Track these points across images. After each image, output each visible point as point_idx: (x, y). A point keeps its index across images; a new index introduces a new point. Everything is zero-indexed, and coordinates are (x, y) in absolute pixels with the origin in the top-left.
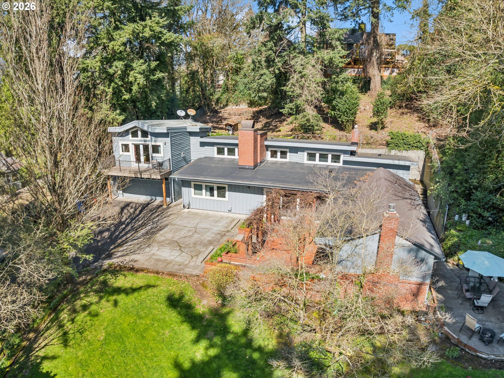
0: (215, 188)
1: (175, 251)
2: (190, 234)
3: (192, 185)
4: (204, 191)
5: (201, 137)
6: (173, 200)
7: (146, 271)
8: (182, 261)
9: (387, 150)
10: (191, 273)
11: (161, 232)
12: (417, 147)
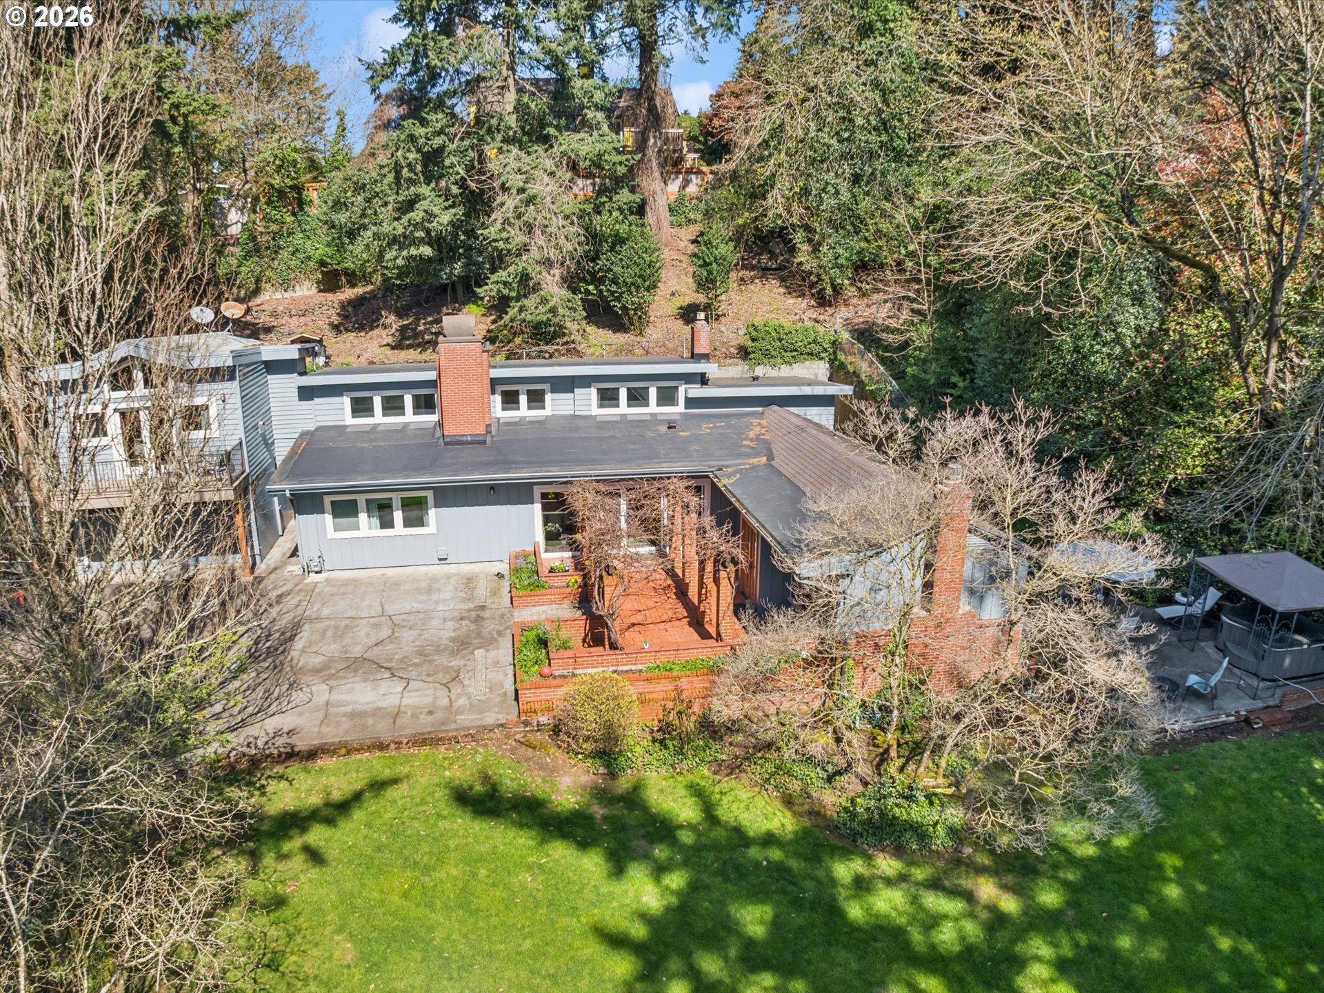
0: (396, 503)
1: (384, 684)
2: (385, 633)
3: (328, 506)
4: (363, 516)
5: (301, 374)
6: (258, 558)
7: (343, 751)
8: (427, 701)
9: (747, 367)
10: (479, 723)
11: (299, 644)
12: (811, 354)
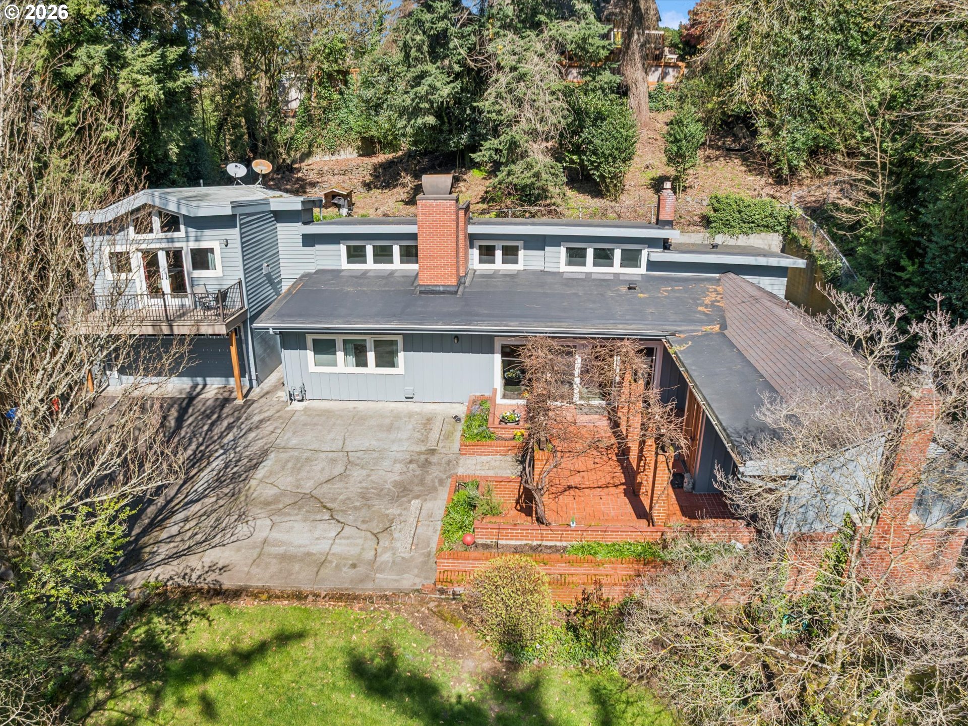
0: (370, 344)
1: (321, 526)
2: (339, 469)
3: (310, 343)
4: (340, 355)
5: (305, 223)
6: (255, 383)
7: (264, 597)
8: (354, 551)
9: (708, 235)
10: (395, 585)
11: (261, 473)
12: (767, 227)
